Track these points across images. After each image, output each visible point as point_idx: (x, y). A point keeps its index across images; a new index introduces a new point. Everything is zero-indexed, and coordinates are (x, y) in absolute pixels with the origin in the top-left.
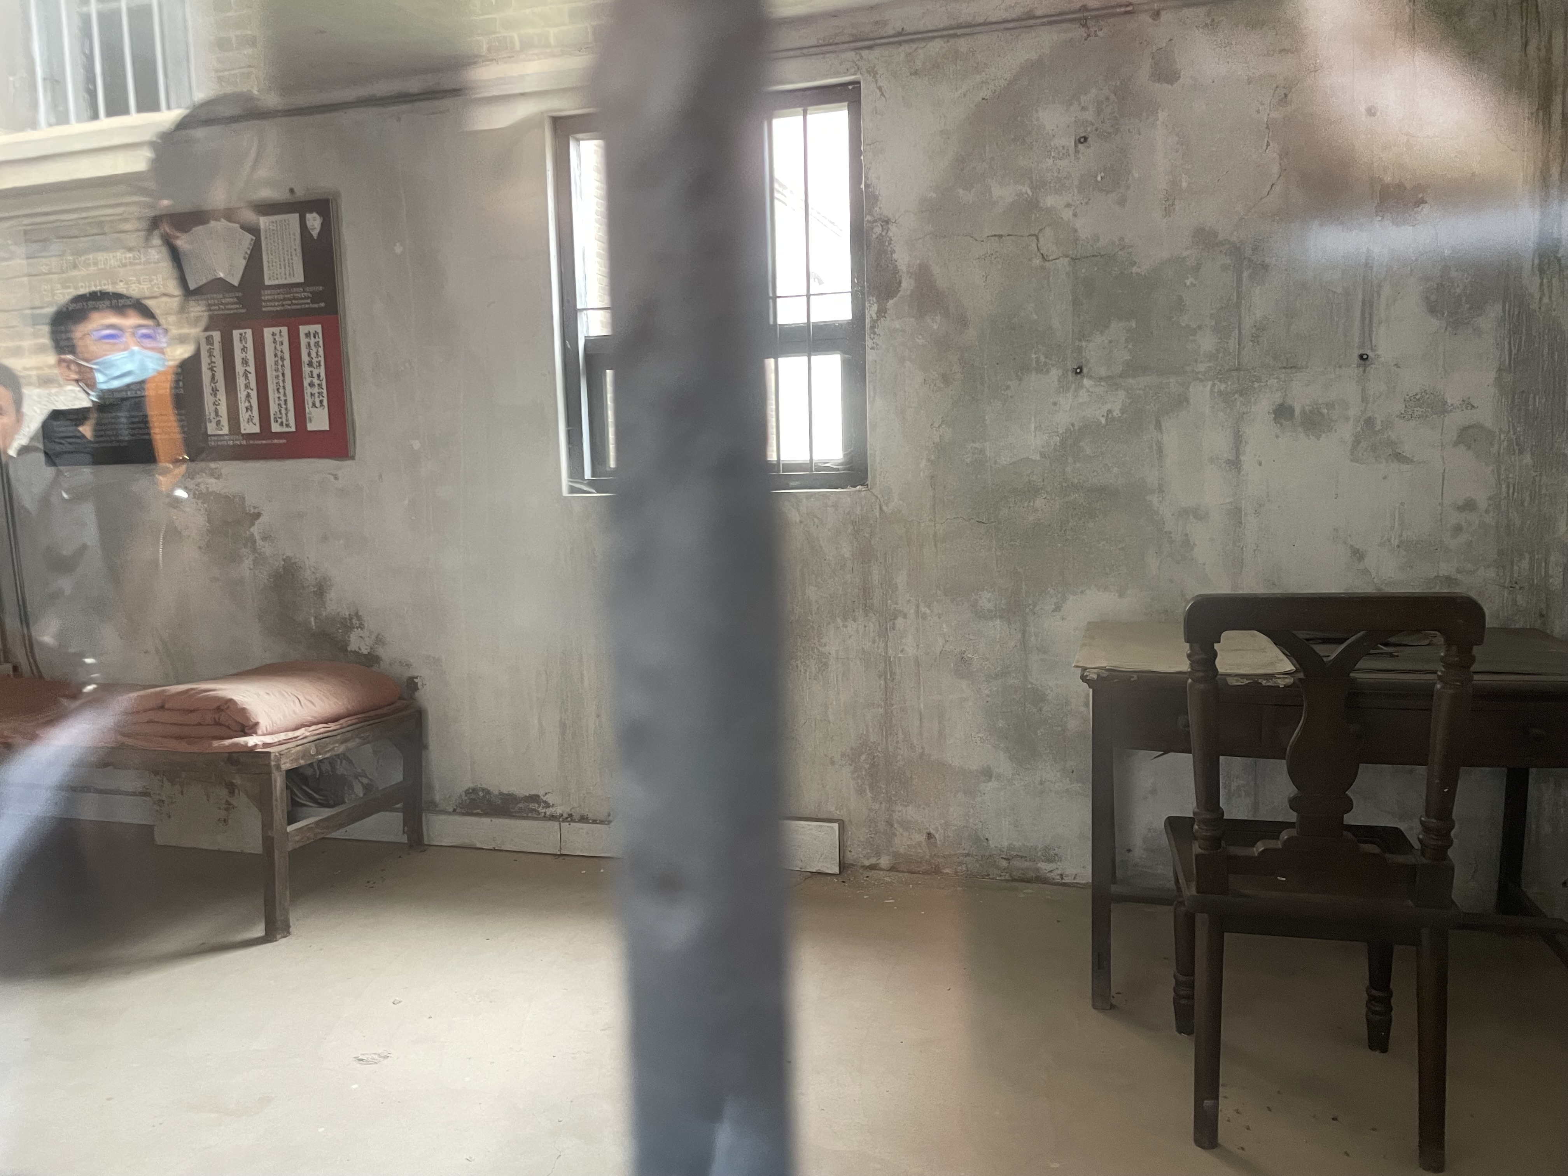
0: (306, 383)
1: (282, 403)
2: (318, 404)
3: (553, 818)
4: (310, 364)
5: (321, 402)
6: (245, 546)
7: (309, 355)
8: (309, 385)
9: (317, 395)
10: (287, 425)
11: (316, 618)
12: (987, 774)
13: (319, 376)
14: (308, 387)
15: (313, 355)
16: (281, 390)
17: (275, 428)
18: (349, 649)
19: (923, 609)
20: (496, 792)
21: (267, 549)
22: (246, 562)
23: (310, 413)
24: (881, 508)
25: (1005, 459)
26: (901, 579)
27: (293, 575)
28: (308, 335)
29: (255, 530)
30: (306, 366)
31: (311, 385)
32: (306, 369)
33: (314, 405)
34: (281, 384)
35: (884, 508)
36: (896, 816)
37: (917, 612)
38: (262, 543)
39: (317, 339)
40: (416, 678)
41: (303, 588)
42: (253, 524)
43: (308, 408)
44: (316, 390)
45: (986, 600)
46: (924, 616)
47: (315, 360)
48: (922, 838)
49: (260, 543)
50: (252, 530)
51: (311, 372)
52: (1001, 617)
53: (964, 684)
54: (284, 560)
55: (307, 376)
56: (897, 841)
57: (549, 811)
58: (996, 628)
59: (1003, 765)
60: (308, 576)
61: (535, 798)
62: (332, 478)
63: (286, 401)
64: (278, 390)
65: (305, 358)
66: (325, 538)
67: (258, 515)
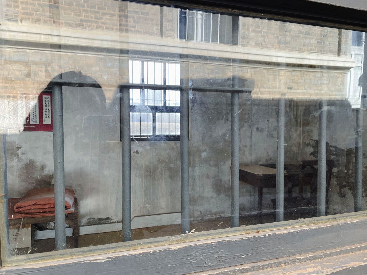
2: (47, 117)
4: (46, 106)
6: (15, 156)
7: (46, 103)
8: (45, 111)
9: (47, 114)
10: (36, 122)
11: (40, 176)
12: (212, 197)
13: (48, 109)
16: (35, 113)
17: (31, 123)
19: (201, 165)
20: (96, 218)
21: (24, 157)
22: (15, 161)
24: (193, 145)
25: (215, 135)
26: (196, 159)
27: (32, 164)
28: (46, 98)
29: (19, 151)
36: (194, 209)
38: (21, 155)
39: (49, 99)
41: (36, 168)
43: (44, 118)
45: (212, 163)
48: (199, 213)
50: (18, 152)
52: (215, 166)
53: (208, 180)
54: (29, 160)
56: (195, 214)
57: (112, 221)
58: (213, 168)
59: (215, 195)
60: (38, 164)
61: (108, 218)
62: (49, 137)
63: (36, 116)
66: (45, 154)
67: (21, 148)
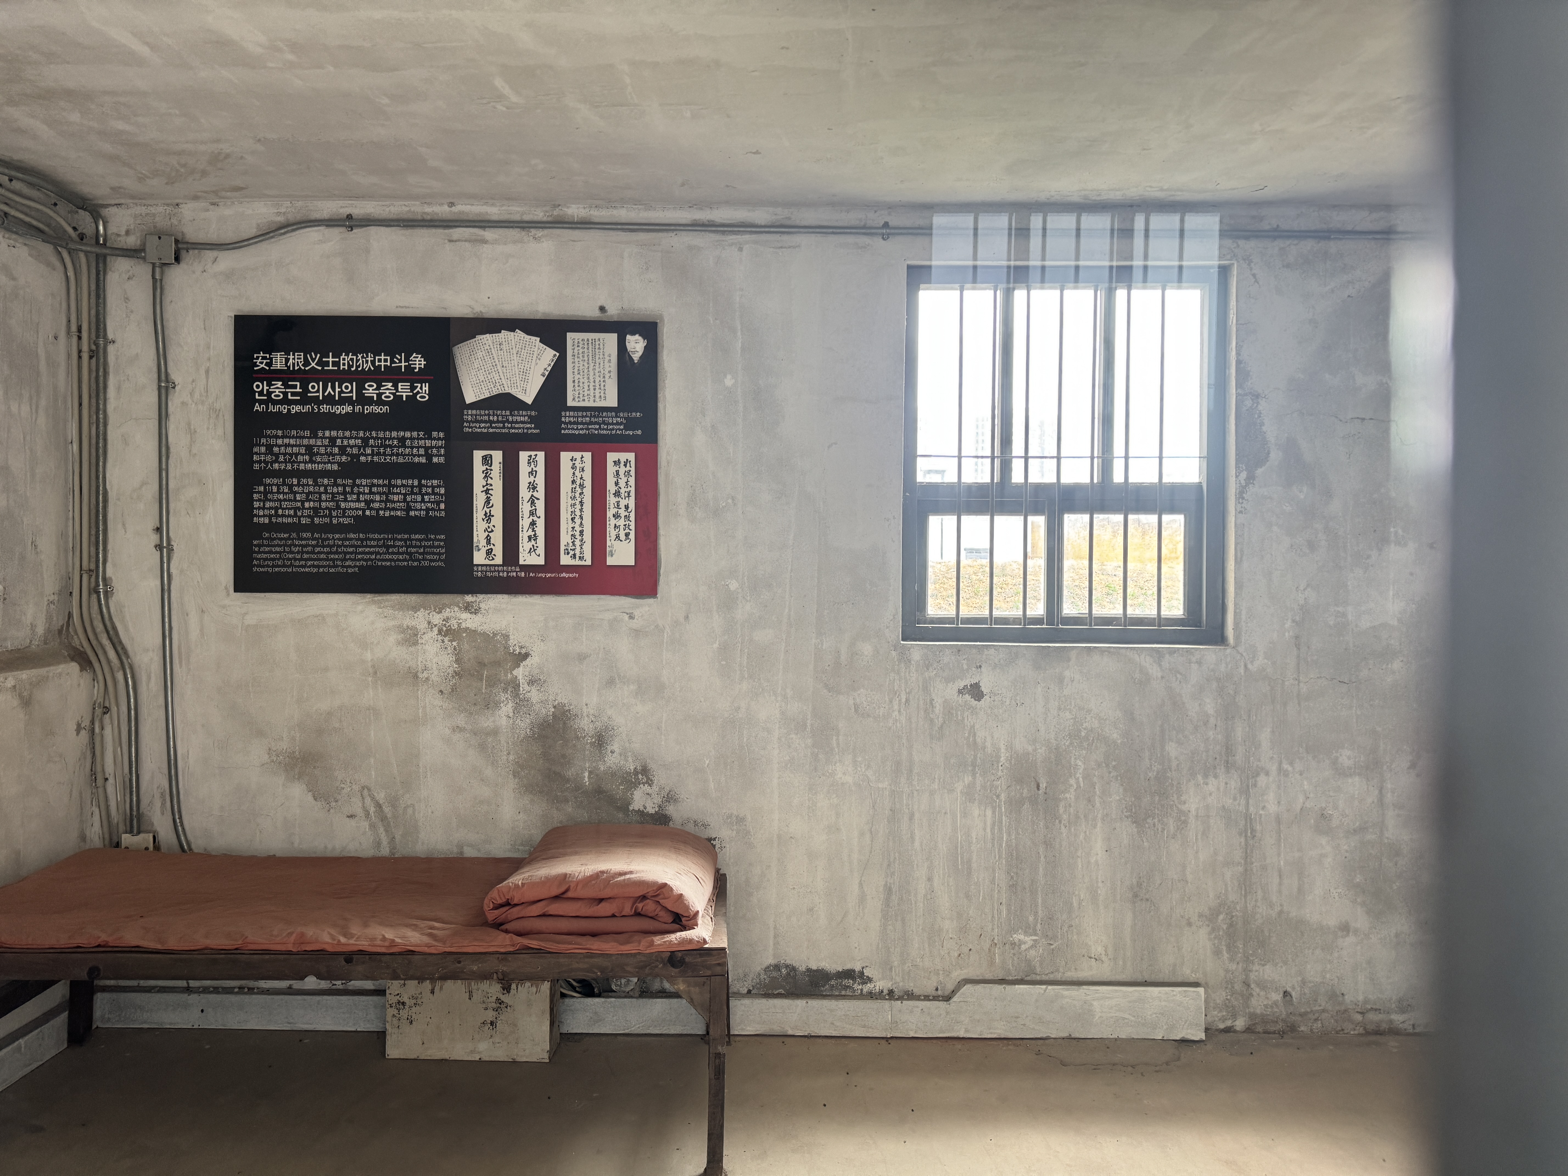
0: (610, 514)
1: (577, 534)
2: (623, 537)
3: (871, 996)
4: (617, 494)
5: (627, 535)
6: (505, 690)
7: (617, 484)
8: (614, 516)
9: (622, 527)
10: (581, 558)
11: (590, 773)
12: (1345, 928)
13: (627, 507)
14: (613, 519)
15: (622, 483)
16: (578, 521)
17: (565, 560)
18: (631, 808)
19: (1286, 766)
20: (803, 968)
21: (534, 695)
22: (504, 708)
23: (612, 546)
24: (1246, 666)
25: (1365, 623)
26: (1265, 736)
27: (565, 723)
28: (617, 463)
29: (520, 673)
30: (612, 496)
31: (616, 516)
32: (611, 500)
33: (618, 537)
34: (578, 513)
35: (1250, 666)
36: (1253, 976)
37: (1280, 769)
38: (527, 688)
39: (628, 468)
40: (714, 839)
41: (577, 738)
42: (519, 666)
43: (610, 541)
44: (621, 522)
45: (1346, 757)
46: (1286, 774)
47: (622, 491)
48: (1277, 997)
49: (524, 687)
50: (515, 672)
51: (618, 502)
52: (1360, 774)
53: (1323, 840)
54: (555, 707)
55: (612, 506)
56: (1254, 1002)
57: (867, 988)
58: (1355, 785)
59: (1361, 921)
60: (586, 725)
61: (849, 974)
62: (626, 617)
63: (581, 532)
64: (573, 519)
65: (611, 487)
66: (610, 682)
67: (526, 656)
